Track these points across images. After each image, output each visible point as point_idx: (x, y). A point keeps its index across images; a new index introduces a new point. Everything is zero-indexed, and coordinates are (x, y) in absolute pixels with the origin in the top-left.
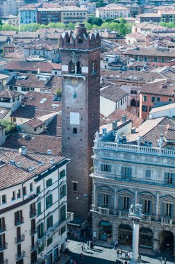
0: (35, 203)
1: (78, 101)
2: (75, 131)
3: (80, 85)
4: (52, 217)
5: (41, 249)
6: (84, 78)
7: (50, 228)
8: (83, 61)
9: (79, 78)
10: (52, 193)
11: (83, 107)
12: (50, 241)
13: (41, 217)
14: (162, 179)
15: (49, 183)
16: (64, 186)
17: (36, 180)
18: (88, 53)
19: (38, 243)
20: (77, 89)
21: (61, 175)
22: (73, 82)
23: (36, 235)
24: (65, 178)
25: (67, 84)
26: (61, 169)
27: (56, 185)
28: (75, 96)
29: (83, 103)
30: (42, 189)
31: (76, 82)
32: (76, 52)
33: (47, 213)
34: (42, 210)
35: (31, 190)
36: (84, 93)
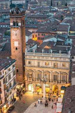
0: (5, 78)
1: (17, 37)
2: (17, 49)
3: (18, 31)
4: (11, 83)
5: (8, 96)
6: (19, 27)
7: (11, 88)
8: (19, 21)
9: (17, 28)
10: (11, 74)
11: (20, 39)
12: (11, 93)
13: (7, 83)
14: (53, 66)
15: (9, 70)
16: (15, 71)
17: (5, 69)
18: (21, 17)
19: (7, 94)
20: (17, 32)
21: (14, 66)
22: (15, 29)
23: (6, 91)
24: (15, 68)
25: (13, 30)
26: (13, 64)
27: (12, 70)
28: (16, 35)
29: (19, 38)
30: (7, 73)
31: (16, 29)
32: (16, 17)
33: (9, 82)
34: (8, 81)
35: (3, 73)
36: (20, 34)
